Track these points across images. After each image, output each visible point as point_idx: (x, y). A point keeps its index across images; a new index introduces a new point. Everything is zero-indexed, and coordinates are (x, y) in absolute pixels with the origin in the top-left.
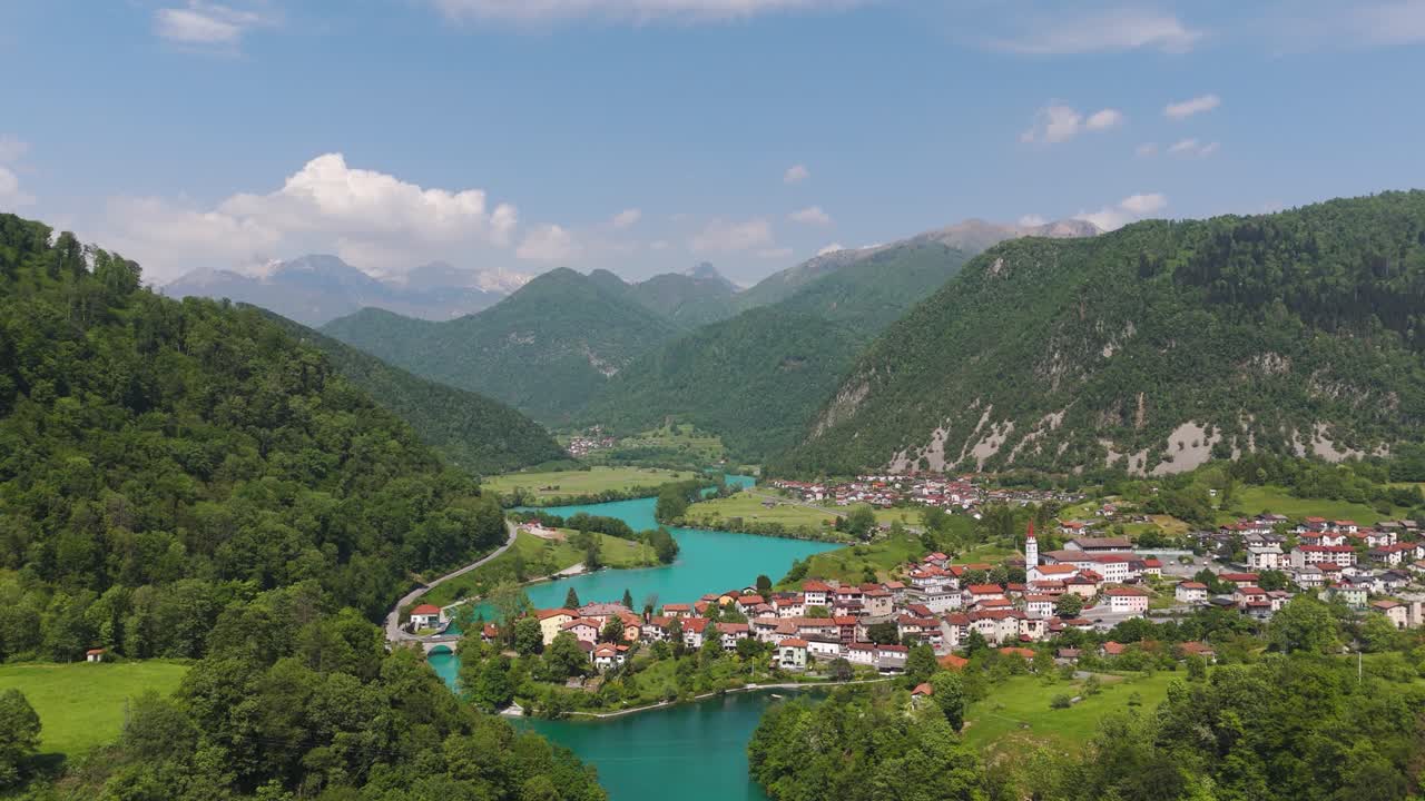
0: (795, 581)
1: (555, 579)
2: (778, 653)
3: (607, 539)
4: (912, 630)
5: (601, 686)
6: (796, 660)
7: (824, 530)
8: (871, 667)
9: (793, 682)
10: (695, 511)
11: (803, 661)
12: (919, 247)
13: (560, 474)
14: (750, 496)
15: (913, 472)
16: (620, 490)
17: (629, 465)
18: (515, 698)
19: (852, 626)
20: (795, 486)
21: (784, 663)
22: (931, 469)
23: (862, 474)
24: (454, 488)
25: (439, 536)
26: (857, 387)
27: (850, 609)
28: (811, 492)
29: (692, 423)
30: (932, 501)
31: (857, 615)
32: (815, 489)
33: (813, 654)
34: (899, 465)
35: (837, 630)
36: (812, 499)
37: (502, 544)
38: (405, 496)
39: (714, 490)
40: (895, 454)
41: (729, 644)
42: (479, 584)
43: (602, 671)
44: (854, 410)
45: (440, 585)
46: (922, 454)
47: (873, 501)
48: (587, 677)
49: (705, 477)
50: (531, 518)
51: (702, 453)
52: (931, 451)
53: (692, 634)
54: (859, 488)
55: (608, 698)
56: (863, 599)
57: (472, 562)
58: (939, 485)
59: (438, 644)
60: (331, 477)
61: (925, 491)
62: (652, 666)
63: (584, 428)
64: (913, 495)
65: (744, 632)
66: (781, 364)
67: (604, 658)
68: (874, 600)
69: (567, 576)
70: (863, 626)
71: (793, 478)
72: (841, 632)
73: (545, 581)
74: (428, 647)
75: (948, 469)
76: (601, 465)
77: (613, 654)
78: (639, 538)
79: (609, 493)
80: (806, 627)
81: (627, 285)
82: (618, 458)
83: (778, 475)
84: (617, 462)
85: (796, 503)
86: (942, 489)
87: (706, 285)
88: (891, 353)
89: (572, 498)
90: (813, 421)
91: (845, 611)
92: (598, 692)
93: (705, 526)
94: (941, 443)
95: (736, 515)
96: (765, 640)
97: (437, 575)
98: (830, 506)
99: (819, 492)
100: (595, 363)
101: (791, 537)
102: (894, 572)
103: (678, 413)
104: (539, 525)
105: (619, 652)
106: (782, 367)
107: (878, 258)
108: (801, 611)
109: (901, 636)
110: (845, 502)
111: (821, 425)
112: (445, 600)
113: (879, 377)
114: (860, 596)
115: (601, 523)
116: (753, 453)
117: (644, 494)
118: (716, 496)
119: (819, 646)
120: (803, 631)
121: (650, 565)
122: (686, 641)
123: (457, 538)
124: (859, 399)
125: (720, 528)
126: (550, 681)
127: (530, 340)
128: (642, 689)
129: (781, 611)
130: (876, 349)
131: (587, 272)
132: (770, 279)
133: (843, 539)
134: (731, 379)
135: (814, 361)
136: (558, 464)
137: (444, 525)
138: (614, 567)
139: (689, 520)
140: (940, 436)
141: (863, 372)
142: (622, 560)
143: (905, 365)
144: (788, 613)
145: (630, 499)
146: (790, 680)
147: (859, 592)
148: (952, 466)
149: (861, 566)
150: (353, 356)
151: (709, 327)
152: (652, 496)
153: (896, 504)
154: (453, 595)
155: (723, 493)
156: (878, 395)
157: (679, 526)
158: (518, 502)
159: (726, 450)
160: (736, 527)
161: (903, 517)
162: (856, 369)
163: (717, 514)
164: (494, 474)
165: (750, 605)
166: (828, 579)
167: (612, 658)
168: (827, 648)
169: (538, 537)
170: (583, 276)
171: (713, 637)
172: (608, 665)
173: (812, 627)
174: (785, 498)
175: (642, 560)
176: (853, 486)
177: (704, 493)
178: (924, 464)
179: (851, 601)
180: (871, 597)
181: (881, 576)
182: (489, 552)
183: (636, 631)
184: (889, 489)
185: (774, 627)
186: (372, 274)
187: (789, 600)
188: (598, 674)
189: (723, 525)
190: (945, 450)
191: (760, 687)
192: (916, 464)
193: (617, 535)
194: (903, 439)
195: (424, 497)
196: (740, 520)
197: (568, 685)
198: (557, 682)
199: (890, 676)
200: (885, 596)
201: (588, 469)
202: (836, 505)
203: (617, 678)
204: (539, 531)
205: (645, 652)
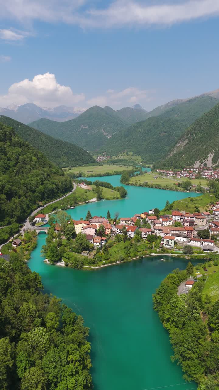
0: (168, 210)
1: (87, 203)
2: (163, 240)
3: (105, 189)
4: (215, 233)
5: (95, 255)
6: (170, 244)
7: (174, 187)
8: (200, 248)
9: (169, 253)
10: (133, 180)
11: (173, 245)
12: (203, 97)
13: (94, 167)
14: (150, 174)
15: (202, 168)
16: (110, 172)
17: (114, 164)
18: (63, 257)
19: (192, 231)
20: (164, 172)
21: (165, 245)
22: (207, 167)
23: (185, 168)
24: (55, 173)
25: (48, 189)
26: (184, 140)
27: (190, 223)
28: (169, 174)
29: (132, 152)
30: (208, 177)
31: (192, 225)
32: (170, 173)
33: (177, 241)
34: (197, 165)
35: (186, 232)
36: (169, 176)
37: (71, 191)
38: (37, 176)
39: (138, 173)
40: (196, 161)
41: (144, 236)
42: (62, 205)
43: (96, 248)
44: (183, 148)
45: (48, 206)
46: (205, 162)
47: (189, 177)
48: (89, 251)
49: (136, 168)
50: (82, 182)
51: (135, 161)
52: (207, 161)
53: (130, 232)
54: (184, 172)
55: (97, 260)
56: (194, 219)
57: (59, 197)
58: (210, 172)
59: (41, 230)
60: (11, 169)
61: (206, 174)
62: (115, 245)
63: (102, 153)
64: (202, 175)
65: (150, 232)
66: (159, 134)
67: (96, 243)
68: (199, 220)
69: (91, 202)
70: (196, 231)
71: (163, 169)
72: (188, 233)
73: (83, 204)
74: (38, 231)
75: (213, 167)
76: (106, 164)
77: (100, 242)
78: (115, 189)
79: (107, 173)
80: (173, 231)
81: (114, 111)
82: (111, 162)
83: (158, 168)
84: (111, 163)
85: (164, 177)
86: (211, 173)
87: (137, 110)
88: (195, 129)
89: (96, 174)
90: (169, 151)
91: (188, 224)
92: (94, 258)
93: (136, 185)
94: (211, 158)
95: (146, 181)
96: (158, 235)
97: (47, 202)
98: (175, 178)
99: (171, 174)
100: (105, 134)
101: (163, 189)
102: (206, 208)
103: (128, 149)
104: (84, 184)
105: (103, 240)
106: (160, 135)
107: (190, 101)
108: (171, 223)
109: (211, 235)
110: (180, 177)
111: (172, 152)
112: (49, 211)
113: (191, 137)
114: (193, 217)
115: (103, 184)
116: (151, 161)
117: (117, 173)
118: (139, 174)
119: (179, 238)
120: (172, 232)
121: (118, 198)
122: (128, 234)
123: (55, 190)
124: (184, 144)
125: (140, 186)
126: (76, 252)
127: (87, 127)
128: (111, 255)
129: (164, 223)
130: (191, 128)
131: (103, 107)
132: (157, 108)
133: (181, 190)
134: (144, 139)
135: (170, 133)
136: (94, 164)
137: (49, 186)
138: (106, 199)
139: (130, 182)
140: (211, 156)
141: (186, 136)
142: (109, 196)
143: (200, 133)
144: (166, 224)
145: (113, 175)
146: (168, 252)
147: (193, 216)
148: (214, 166)
149: (194, 206)
150: (34, 131)
151: (138, 123)
152: (120, 174)
153: (196, 178)
154: (52, 209)
155: (141, 174)
156: (191, 143)
157: (128, 184)
158: (80, 176)
159: (142, 160)
160: (145, 185)
161: (200, 183)
162: (184, 135)
163: (139, 181)
164: (75, 167)
165: (152, 220)
166: (181, 210)
167: (99, 243)
168: (182, 239)
169: (83, 188)
170: (102, 108)
171: (138, 234)
172: (98, 246)
173: (176, 231)
174: (160, 175)
175: (115, 197)
176: (182, 172)
177: (135, 173)
178: (205, 165)
179: (190, 220)
180: (198, 219)
181: (201, 210)
182: (66, 194)
183: (110, 230)
184: (194, 173)
185: (162, 230)
186: (45, 109)
187: (166, 218)
188: (94, 249)
189: (142, 185)
190: (212, 160)
191: (156, 255)
192: (203, 165)
193: (108, 187)
194: (199, 157)
195: (44, 176)
196: (147, 183)
197: (82, 254)
198: (78, 253)
199: (208, 253)
200: (203, 218)
201: (102, 165)
202: (177, 178)
203: (101, 251)
204: (83, 186)
205: (112, 239)
